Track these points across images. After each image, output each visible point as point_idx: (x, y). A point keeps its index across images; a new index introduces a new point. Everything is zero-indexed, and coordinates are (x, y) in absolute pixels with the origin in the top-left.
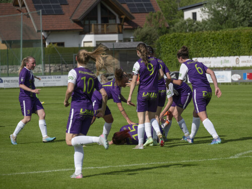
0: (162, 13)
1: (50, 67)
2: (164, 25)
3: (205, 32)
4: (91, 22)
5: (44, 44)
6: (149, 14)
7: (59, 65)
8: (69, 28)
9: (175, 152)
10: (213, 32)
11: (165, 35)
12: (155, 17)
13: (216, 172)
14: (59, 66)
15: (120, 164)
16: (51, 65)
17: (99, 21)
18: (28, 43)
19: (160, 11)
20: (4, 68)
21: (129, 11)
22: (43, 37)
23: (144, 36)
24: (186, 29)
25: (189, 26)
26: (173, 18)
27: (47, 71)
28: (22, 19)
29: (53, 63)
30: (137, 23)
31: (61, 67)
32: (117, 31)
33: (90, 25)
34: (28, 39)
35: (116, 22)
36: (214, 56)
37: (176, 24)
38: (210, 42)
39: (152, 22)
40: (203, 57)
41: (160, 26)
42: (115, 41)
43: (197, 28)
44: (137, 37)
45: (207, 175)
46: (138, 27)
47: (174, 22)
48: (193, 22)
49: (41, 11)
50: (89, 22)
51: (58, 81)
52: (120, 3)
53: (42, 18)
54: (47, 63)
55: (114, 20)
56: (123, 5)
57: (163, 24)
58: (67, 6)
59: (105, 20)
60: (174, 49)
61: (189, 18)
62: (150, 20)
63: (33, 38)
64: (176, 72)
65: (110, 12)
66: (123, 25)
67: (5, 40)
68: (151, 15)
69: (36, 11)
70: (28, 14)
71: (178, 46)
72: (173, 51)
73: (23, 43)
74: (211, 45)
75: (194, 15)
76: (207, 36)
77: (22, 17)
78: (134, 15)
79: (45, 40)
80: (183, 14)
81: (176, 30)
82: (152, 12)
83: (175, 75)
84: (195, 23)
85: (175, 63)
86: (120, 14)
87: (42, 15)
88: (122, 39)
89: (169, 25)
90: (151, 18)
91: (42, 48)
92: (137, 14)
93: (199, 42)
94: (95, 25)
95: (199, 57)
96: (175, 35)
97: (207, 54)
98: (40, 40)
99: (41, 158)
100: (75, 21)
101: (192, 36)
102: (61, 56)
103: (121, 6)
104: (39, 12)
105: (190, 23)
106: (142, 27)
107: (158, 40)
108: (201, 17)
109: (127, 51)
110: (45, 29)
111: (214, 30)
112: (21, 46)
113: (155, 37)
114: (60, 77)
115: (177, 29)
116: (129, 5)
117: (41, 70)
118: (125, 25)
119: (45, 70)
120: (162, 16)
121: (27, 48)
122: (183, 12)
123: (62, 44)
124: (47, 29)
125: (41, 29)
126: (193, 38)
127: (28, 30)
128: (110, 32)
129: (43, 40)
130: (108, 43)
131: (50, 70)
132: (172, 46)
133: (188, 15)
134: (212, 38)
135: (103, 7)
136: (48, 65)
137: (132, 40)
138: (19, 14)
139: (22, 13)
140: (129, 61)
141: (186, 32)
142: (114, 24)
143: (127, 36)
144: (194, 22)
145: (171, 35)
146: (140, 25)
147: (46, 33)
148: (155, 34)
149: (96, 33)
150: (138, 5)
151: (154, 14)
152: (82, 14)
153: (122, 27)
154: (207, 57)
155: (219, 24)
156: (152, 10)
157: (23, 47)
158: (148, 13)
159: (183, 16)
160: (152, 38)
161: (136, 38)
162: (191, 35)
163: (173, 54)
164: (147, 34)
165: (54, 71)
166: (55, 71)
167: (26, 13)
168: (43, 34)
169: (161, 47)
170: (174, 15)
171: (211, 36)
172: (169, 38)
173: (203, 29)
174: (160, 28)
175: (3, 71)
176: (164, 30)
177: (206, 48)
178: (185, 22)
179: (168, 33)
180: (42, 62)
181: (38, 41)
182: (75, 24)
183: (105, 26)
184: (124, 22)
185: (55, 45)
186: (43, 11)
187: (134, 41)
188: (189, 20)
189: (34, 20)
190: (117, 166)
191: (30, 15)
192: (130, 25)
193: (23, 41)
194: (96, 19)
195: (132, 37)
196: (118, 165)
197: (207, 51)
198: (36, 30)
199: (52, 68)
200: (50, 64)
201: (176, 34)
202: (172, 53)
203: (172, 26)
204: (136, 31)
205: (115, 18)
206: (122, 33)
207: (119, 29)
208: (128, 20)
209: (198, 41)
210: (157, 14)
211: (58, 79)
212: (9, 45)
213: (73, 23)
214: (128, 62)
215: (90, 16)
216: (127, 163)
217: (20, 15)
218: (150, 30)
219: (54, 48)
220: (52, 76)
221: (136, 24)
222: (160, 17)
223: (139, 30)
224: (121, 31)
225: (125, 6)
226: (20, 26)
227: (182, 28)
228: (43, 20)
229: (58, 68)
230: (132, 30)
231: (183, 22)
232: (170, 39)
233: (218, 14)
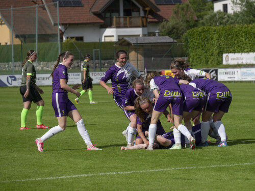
0: (190, 5)
2: (192, 19)
3: (237, 25)
4: (113, 14)
5: (62, 38)
6: (176, 5)
7: (78, 61)
8: (89, 22)
9: (204, 156)
10: (245, 25)
11: (193, 29)
12: (183, 9)
13: (249, 177)
14: (78, 63)
17: (122, 14)
19: (187, 2)
20: (17, 65)
22: (61, 30)
23: (170, 30)
24: (216, 22)
25: (219, 18)
26: (202, 10)
28: (37, 12)
30: (162, 15)
32: (141, 25)
33: (111, 18)
34: (44, 33)
35: (140, 15)
36: (247, 52)
37: (205, 17)
38: (242, 36)
39: (179, 15)
40: (235, 53)
41: (188, 19)
42: (139, 35)
43: (228, 21)
44: (163, 31)
45: (239, 181)
46: (164, 20)
47: (203, 15)
48: (223, 14)
49: (58, 2)
50: (111, 15)
53: (59, 10)
55: (138, 13)
57: (191, 17)
59: (128, 13)
60: (203, 44)
61: (220, 10)
62: (176, 13)
63: (49, 32)
64: (205, 69)
65: (134, 4)
66: (147, 18)
67: (19, 34)
68: (178, 7)
69: (53, 3)
70: (44, 6)
71: (207, 40)
72: (202, 47)
73: (38, 37)
74: (244, 39)
75: (225, 6)
76: (239, 30)
77: (37, 9)
78: (159, 7)
79: (62, 34)
80: (213, 6)
81: (205, 23)
82: (178, 4)
84: (226, 16)
85: (204, 59)
86: (144, 7)
87: (59, 7)
88: (146, 33)
89: (198, 18)
90: (178, 11)
91: (59, 42)
92: (163, 6)
93: (230, 37)
94: (116, 17)
95: (230, 53)
96: (203, 28)
97: (239, 50)
98: (57, 34)
99: (58, 163)
100: (96, 14)
101: (223, 30)
102: (79, 51)
104: (56, 4)
105: (221, 16)
106: (168, 20)
107: (185, 34)
108: (232, 9)
109: (152, 46)
110: (62, 22)
111: (246, 23)
112: (37, 40)
113: (183, 31)
114: (79, 75)
115: (207, 22)
118: (150, 18)
120: (190, 7)
121: (43, 43)
122: (213, 4)
123: (81, 39)
124: (65, 22)
125: (58, 22)
126: (224, 32)
127: (43, 23)
128: (133, 25)
129: (60, 34)
130: (131, 38)
132: (201, 41)
133: (218, 7)
134: (244, 32)
137: (157, 34)
138: (34, 6)
139: (37, 5)
140: (154, 57)
141: (216, 25)
142: (137, 17)
143: (152, 30)
144: (225, 15)
145: (200, 29)
146: (166, 17)
147: (63, 26)
148: (182, 27)
149: (118, 27)
151: (181, 6)
152: (102, 6)
153: (147, 21)
154: (239, 52)
155: (252, 16)
156: (180, 1)
157: (39, 41)
158: (174, 4)
159: (212, 8)
160: (179, 32)
161: (161, 32)
162: (221, 29)
163: (202, 50)
164: (174, 28)
166: (74, 68)
167: (41, 5)
168: (60, 27)
169: (188, 42)
170: (202, 6)
171: (244, 30)
172: (197, 31)
173: (234, 22)
174: (188, 21)
175: (17, 68)
176: (192, 24)
177: (238, 42)
178: (215, 15)
179: (197, 27)
181: (54, 36)
182: (95, 17)
183: (128, 19)
184: (148, 14)
185: (74, 40)
186: (60, 3)
187: (159, 35)
188: (219, 12)
189: (50, 12)
190: (141, 172)
191: (46, 7)
192: (155, 18)
193: (39, 35)
194: (118, 11)
195: (157, 31)
196: (142, 170)
197: (239, 46)
198: (53, 23)
201: (205, 27)
202: (201, 48)
203: (200, 19)
204: (162, 24)
205: (138, 10)
206: (146, 26)
207: (143, 23)
208: (153, 12)
209: (229, 35)
210: (184, 5)
211: (76, 77)
212: (23, 40)
213: (93, 15)
214: (153, 58)
215: (112, 8)
216: (152, 168)
217: (35, 8)
218: (177, 24)
219: (72, 43)
220: (70, 74)
221: (161, 16)
222: (187, 9)
223: (164, 23)
224: (145, 24)
226: (35, 19)
227: (212, 21)
228: (60, 12)
229: (77, 65)
230: (157, 23)
231: (213, 15)
232: (198, 33)
233: (251, 6)
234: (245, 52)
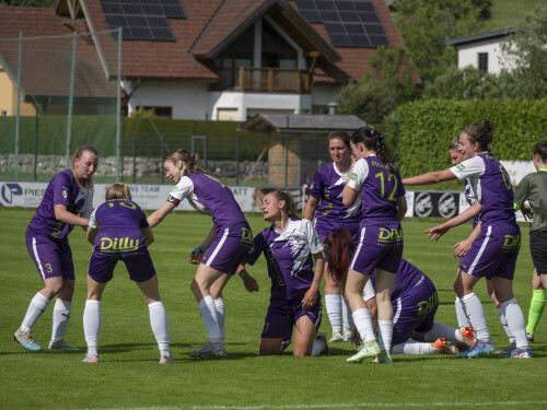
0: (407, 52)
1: (135, 164)
2: (410, 80)
3: (506, 100)
4: (237, 61)
5: (125, 109)
6: (378, 50)
7: (157, 159)
8: (185, 75)
9: (419, 382)
10: (525, 101)
11: (410, 103)
12: (391, 59)
14: (157, 164)
15: (289, 402)
16: (138, 159)
17: (258, 62)
18: (86, 105)
19: (401, 44)
20: (26, 161)
21: (328, 41)
22: (123, 91)
23: (361, 103)
24: (461, 91)
25: (468, 84)
26: (433, 64)
27: (129, 172)
28: (74, 48)
29: (143, 154)
30: (346, 70)
31: (160, 165)
32: (298, 88)
33: (234, 71)
34: (86, 94)
35: (297, 66)
36: (526, 159)
37: (438, 78)
38: (516, 124)
39: (383, 72)
41: (401, 82)
42: (293, 111)
43: (488, 89)
44: (346, 103)
46: (350, 81)
47: (435, 74)
48: (478, 75)
49: (120, 30)
50: (233, 64)
51: (152, 197)
52: (308, 22)
53: (123, 46)
54: (128, 155)
55: (293, 62)
56: (315, 27)
57: (407, 76)
58: (182, 21)
59: (271, 60)
60: (430, 137)
61: (471, 66)
62: (376, 66)
63: (98, 93)
64: (432, 191)
65: (284, 43)
66: (313, 73)
67: (32, 94)
68: (382, 54)
69: (109, 31)
70: (90, 36)
71: (441, 130)
72: (428, 143)
73: (75, 103)
74: (520, 131)
75: (483, 58)
76: (511, 110)
77: (74, 42)
78: (339, 51)
79: (126, 98)
80: (457, 56)
81: (438, 91)
82: (383, 47)
83: (429, 198)
84: (483, 79)
86: (307, 49)
87: (124, 40)
88: (309, 107)
89: (423, 79)
90: (381, 62)
91: (118, 117)
92: (347, 50)
94: (246, 69)
96: (434, 103)
97: (507, 154)
98: (115, 99)
99: (104, 378)
100: (201, 59)
101: (475, 110)
102: (161, 138)
103: (311, 29)
104: (117, 33)
105: (473, 78)
106: (358, 80)
107: (393, 116)
108: (500, 63)
109: (319, 134)
110: (128, 74)
111: (527, 96)
112: (70, 110)
113: (389, 106)
114: (157, 190)
115: (441, 90)
116: (328, 28)
117: (114, 169)
118: (319, 75)
119: (123, 169)
120: (408, 56)
121: (83, 117)
122: (457, 50)
123: (167, 111)
124: (134, 74)
125: (119, 73)
126: (477, 114)
127: (86, 72)
128: (280, 89)
129: (122, 99)
130: (276, 115)
131: (135, 171)
132: (426, 130)
133: (468, 58)
134: (521, 116)
135: (267, 29)
136: (132, 159)
137: (332, 110)
138: (68, 36)
139: (75, 33)
140: (323, 159)
141: (460, 98)
142: (290, 71)
143: (321, 101)
144: (481, 76)
145: (426, 104)
146: (354, 76)
147: (130, 82)
148: (388, 99)
149: (248, 89)
150: (350, 28)
151: (388, 51)
152: (217, 43)
153: (311, 80)
154: (508, 159)
155: (542, 81)
156: (385, 42)
157: (75, 113)
158: (375, 48)
159: (455, 61)
160: (379, 108)
161: (342, 106)
162: (472, 107)
163: (428, 149)
164: (369, 99)
165: (144, 173)
166: (147, 173)
167: (84, 34)
168: (122, 84)
169: (399, 131)
170: (435, 55)
171: (520, 110)
172: (419, 109)
173: (502, 93)
174: (400, 86)
175: (24, 166)
176: (408, 92)
177: (507, 138)
178: (460, 76)
179: (419, 98)
180: (118, 151)
181: (110, 101)
182: (199, 65)
183: (270, 73)
184: (316, 66)
185: (150, 114)
186: (125, 32)
187: (336, 113)
188: (469, 70)
189: (103, 51)
190: (282, 407)
191: (94, 38)
192: (329, 75)
193: (75, 98)
194: (250, 56)
195: (333, 104)
196: (284, 403)
197: (510, 146)
198: (107, 75)
199: (139, 167)
200: (135, 156)
201: (438, 101)
202: (426, 146)
203: (428, 82)
204: (344, 90)
205: (294, 57)
206: (309, 92)
207: (302, 84)
208: (326, 63)
210: (394, 51)
211: (151, 193)
212: (40, 106)
213: (194, 62)
214: (320, 162)
215: (237, 47)
216: (307, 401)
217: (71, 39)
218: (377, 90)
219: (147, 120)
220: (140, 187)
221: (343, 72)
222: (401, 59)
223: (351, 87)
224: (307, 87)
225: (320, 30)
226: (70, 62)
227: (452, 89)
228: (123, 51)
229: (154, 167)
230: (333, 87)
231: (455, 74)
232: (422, 111)
234: (522, 160)
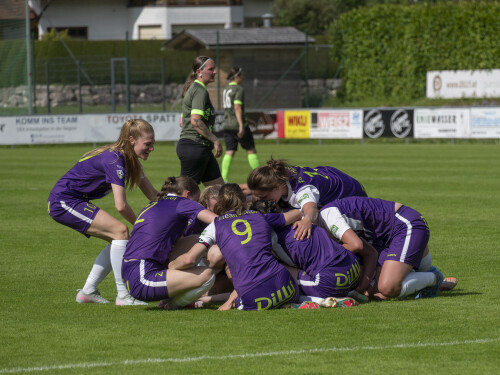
1: (49, 92)
3: (462, 3)
5: (35, 31)
7: (73, 86)
9: (377, 322)
10: (483, 3)
11: (354, 10)
14: (73, 91)
15: (231, 351)
16: (52, 87)
22: (32, 11)
23: (299, 13)
27: (42, 101)
29: (57, 81)
31: (77, 92)
36: (487, 68)
38: (474, 29)
40: (456, 70)
42: (223, 25)
44: (282, 14)
51: (70, 129)
54: (41, 82)
60: (379, 48)
64: (383, 108)
72: (376, 54)
74: (478, 37)
76: (467, 14)
79: (35, 20)
83: (379, 116)
85: (381, 84)
88: (240, 20)
91: (28, 41)
93: (444, 30)
95: (445, 69)
96: (381, 9)
97: (466, 62)
98: (24, 20)
99: (23, 334)
101: (427, 15)
102: (77, 62)
107: (335, 24)
109: (254, 50)
113: (330, 15)
114: (75, 120)
117: (25, 100)
119: (35, 99)
123: (82, 32)
126: (430, 19)
129: (31, 20)
130: (205, 31)
131: (50, 100)
132: (373, 40)
134: (479, 20)
136: (45, 87)
137: (267, 23)
140: (259, 77)
141: (411, 2)
143: (254, 13)
145: (371, 11)
147: (39, 1)
148: (329, 6)
149: (172, 3)
154: (466, 68)
160: (320, 17)
161: (278, 17)
162: (424, 11)
163: (377, 61)
164: (308, 8)
165: (60, 102)
166: (63, 102)
168: (31, 3)
169: (343, 43)
171: (477, 13)
172: (364, 17)
177: (464, 45)
179: (363, 5)
180: (29, 79)
181: (16, 24)
185: (64, 35)
187: (272, 25)
190: (224, 357)
195: (268, 15)
196: (226, 353)
197: (467, 54)
199: (53, 95)
200: (48, 85)
201: (385, 7)
202: (374, 58)
206: (240, 3)
209: (442, 26)
211: (69, 125)
214: (256, 81)
216: (251, 349)
219: (59, 44)
220: (55, 118)
229: (71, 95)
232: (368, 19)
234: (481, 69)
